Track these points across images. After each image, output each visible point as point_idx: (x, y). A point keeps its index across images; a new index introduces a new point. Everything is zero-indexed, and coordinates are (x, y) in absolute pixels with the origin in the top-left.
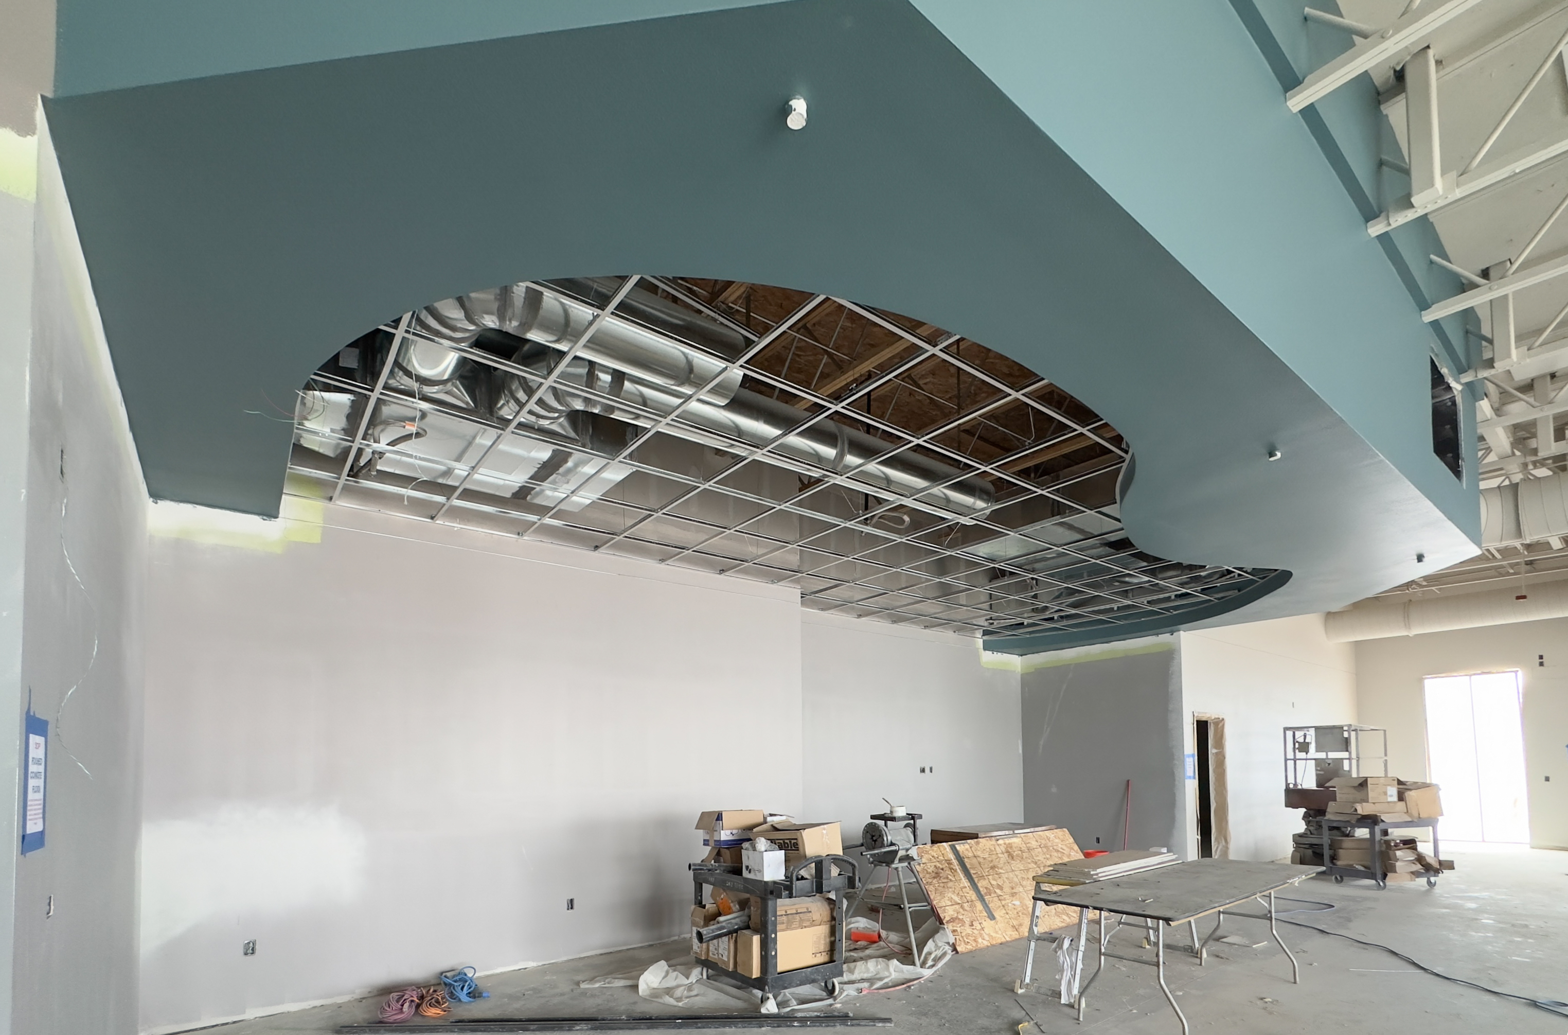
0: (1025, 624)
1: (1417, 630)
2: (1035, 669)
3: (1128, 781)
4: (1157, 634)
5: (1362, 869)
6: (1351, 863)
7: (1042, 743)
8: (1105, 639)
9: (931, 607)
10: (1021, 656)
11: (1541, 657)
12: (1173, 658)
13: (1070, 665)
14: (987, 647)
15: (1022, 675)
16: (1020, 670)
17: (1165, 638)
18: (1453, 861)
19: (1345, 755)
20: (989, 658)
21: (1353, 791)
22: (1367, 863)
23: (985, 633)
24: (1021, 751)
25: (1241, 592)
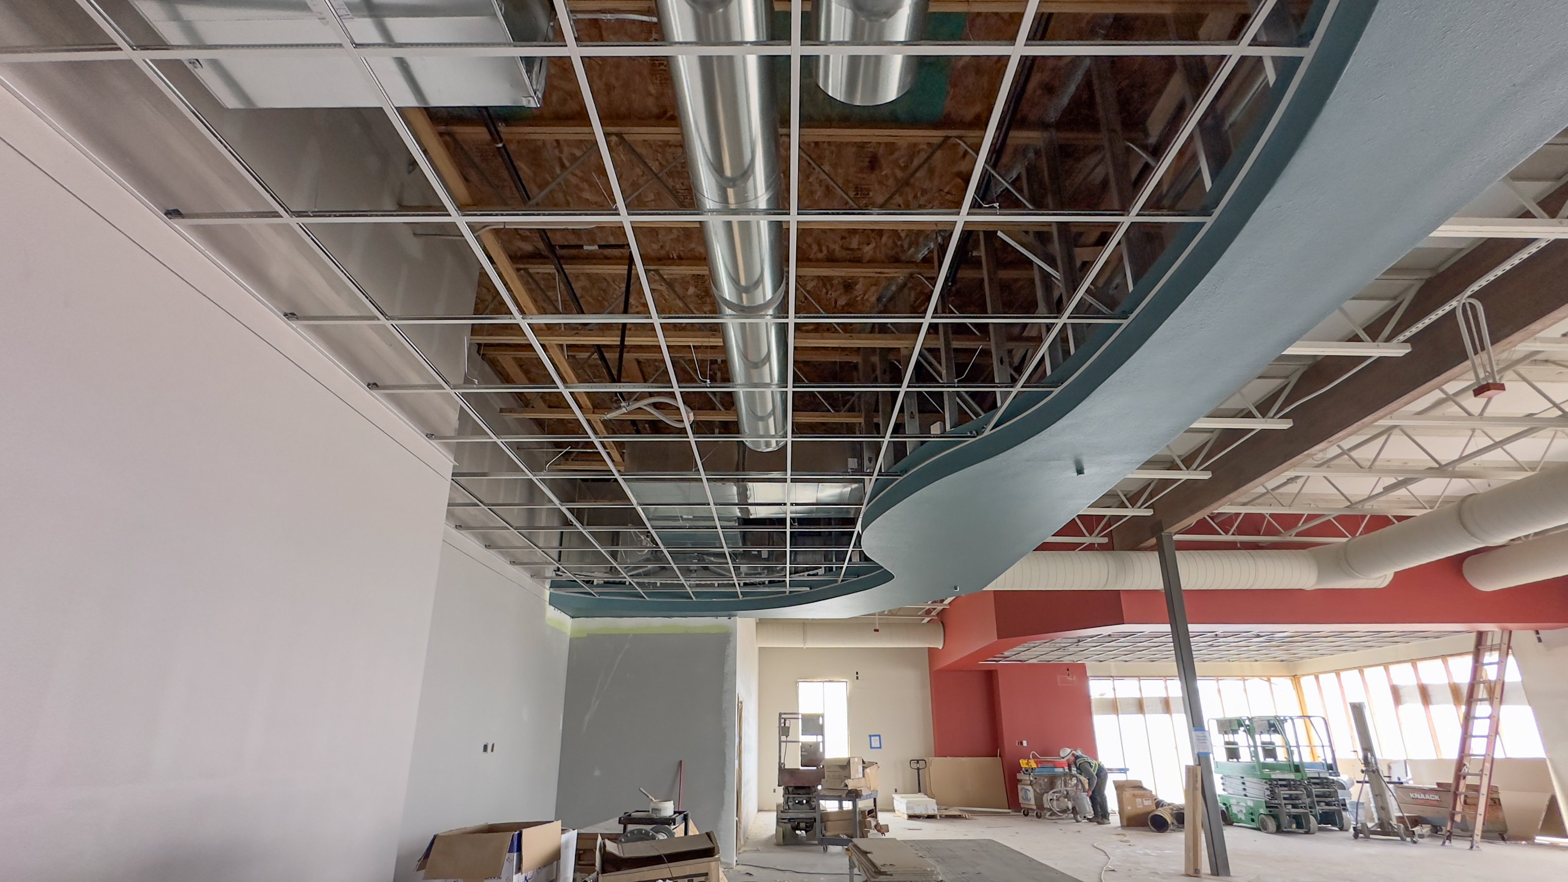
0: (595, 583)
1: (810, 645)
2: (588, 634)
3: (681, 762)
4: (717, 616)
5: (845, 837)
6: (837, 833)
7: (587, 718)
8: (669, 613)
9: (514, 537)
10: (573, 617)
11: (857, 673)
12: (729, 641)
13: (629, 634)
14: (554, 601)
15: (571, 640)
16: (569, 633)
17: (723, 620)
18: (887, 825)
19: (820, 738)
20: (553, 615)
21: (839, 770)
22: (849, 832)
23: (554, 585)
24: (561, 728)
25: (812, 590)
